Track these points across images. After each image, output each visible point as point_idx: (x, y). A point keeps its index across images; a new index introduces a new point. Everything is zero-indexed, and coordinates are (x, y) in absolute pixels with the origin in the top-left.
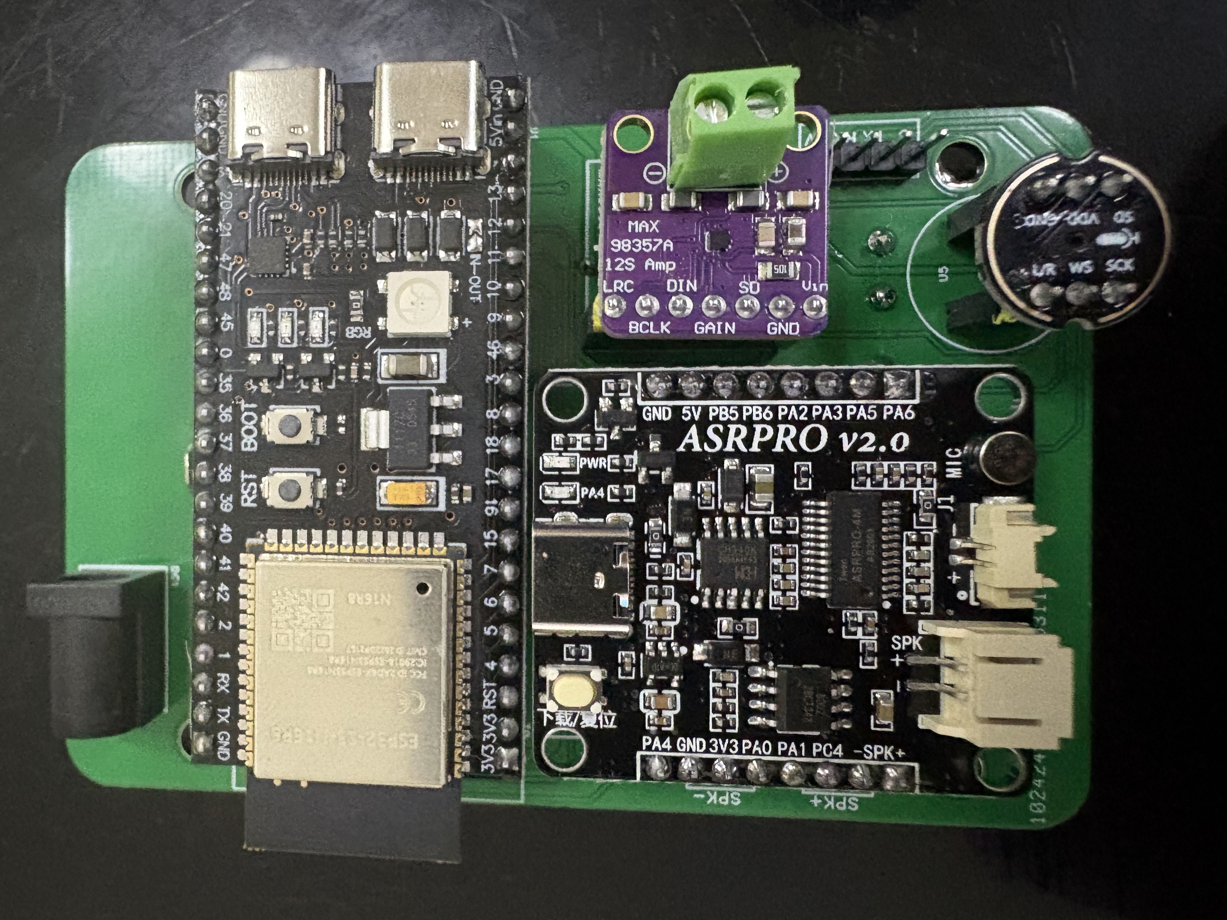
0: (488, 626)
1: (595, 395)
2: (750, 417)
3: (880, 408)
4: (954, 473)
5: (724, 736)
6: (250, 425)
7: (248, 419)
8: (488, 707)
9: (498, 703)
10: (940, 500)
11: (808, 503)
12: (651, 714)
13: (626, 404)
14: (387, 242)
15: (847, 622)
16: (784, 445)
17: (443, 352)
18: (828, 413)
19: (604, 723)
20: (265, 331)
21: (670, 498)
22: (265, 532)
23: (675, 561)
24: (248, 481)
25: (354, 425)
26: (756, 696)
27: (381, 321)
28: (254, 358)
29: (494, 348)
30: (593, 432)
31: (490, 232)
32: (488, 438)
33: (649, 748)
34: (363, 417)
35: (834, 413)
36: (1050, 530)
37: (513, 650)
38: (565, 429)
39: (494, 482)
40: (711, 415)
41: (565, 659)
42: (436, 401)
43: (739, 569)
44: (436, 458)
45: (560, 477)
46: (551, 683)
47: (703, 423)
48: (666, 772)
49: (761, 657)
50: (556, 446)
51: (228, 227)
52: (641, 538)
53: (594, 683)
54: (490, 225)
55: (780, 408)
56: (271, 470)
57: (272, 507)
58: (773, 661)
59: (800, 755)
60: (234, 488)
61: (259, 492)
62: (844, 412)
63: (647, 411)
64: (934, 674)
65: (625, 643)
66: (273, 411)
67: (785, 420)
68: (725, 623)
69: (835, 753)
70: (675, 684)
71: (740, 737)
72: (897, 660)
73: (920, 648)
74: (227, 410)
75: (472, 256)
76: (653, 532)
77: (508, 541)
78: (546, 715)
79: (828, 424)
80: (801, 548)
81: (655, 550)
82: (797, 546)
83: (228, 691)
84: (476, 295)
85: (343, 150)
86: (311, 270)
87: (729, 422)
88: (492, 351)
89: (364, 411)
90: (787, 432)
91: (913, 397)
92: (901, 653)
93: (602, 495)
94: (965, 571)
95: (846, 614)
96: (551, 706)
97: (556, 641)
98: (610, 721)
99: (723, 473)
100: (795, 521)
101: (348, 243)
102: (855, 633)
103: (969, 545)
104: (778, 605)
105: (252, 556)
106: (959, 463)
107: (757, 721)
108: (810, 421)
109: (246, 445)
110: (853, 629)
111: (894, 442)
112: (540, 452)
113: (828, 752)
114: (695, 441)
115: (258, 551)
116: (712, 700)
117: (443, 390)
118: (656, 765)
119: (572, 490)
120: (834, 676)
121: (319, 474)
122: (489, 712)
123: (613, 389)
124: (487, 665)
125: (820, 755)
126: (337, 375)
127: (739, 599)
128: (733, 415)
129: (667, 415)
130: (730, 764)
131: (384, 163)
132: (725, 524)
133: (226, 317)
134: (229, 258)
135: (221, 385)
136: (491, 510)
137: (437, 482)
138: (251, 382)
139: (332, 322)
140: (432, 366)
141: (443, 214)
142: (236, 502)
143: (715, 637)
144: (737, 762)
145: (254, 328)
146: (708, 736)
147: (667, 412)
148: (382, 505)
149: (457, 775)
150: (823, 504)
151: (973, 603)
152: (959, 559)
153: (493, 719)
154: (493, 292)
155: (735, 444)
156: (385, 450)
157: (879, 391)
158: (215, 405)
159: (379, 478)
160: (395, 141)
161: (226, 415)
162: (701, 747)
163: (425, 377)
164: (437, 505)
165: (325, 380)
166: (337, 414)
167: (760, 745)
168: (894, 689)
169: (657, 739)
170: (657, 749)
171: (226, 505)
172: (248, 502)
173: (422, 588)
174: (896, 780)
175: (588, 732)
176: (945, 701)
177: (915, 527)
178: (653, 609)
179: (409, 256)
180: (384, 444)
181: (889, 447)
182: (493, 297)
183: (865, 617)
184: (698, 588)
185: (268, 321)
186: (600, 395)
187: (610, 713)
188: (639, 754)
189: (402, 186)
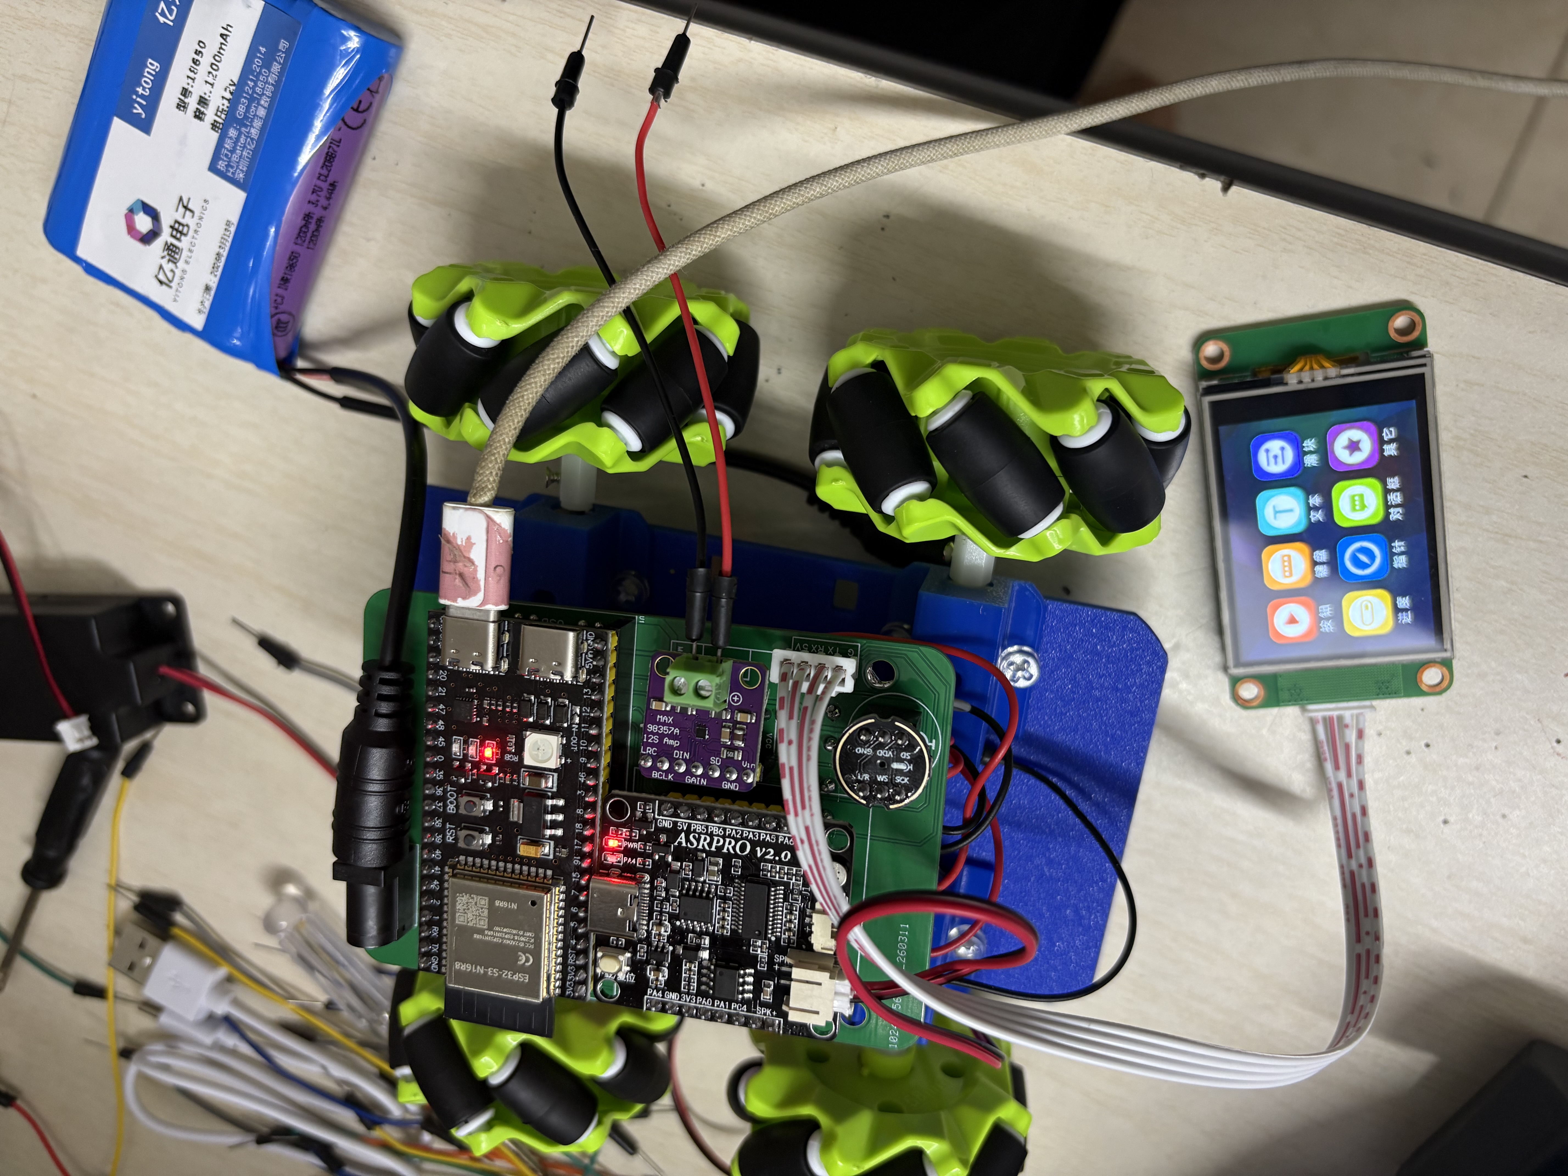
0: (572, 922)
1: (634, 808)
2: (712, 832)
5: (688, 993)
6: (452, 799)
7: (451, 795)
11: (737, 881)
12: (653, 978)
13: (649, 816)
15: (752, 945)
16: (728, 849)
17: (555, 777)
18: (751, 836)
19: (629, 979)
20: (462, 750)
21: (670, 869)
23: (669, 902)
24: (450, 829)
25: (507, 807)
26: (705, 976)
27: (522, 755)
28: (456, 763)
29: (583, 777)
30: (631, 829)
31: (584, 714)
32: (577, 825)
33: (651, 995)
34: (511, 804)
35: (754, 836)
37: (584, 937)
38: (619, 826)
39: (578, 848)
40: (692, 828)
41: (611, 944)
42: (550, 802)
44: (549, 832)
45: (613, 851)
46: (599, 958)
47: (688, 832)
48: (658, 1008)
50: (612, 834)
53: (625, 960)
54: (584, 711)
55: (728, 830)
56: (463, 825)
59: (725, 1008)
60: (443, 831)
62: (759, 836)
63: (660, 821)
67: (729, 836)
68: (692, 937)
69: (742, 1009)
70: (666, 965)
71: (696, 995)
72: (777, 967)
74: (440, 789)
75: (573, 727)
76: (659, 885)
79: (750, 841)
82: (731, 902)
84: (574, 748)
85: (507, 657)
87: (701, 833)
88: (581, 778)
89: (512, 801)
90: (730, 843)
92: (779, 964)
93: (634, 863)
95: (752, 941)
98: (632, 979)
99: (696, 859)
100: (731, 889)
101: (508, 709)
102: (757, 951)
104: (720, 932)
108: (742, 839)
109: (449, 809)
110: (756, 949)
111: (783, 855)
112: (604, 836)
113: (739, 1009)
114: (683, 841)
116: (684, 975)
117: (554, 796)
119: (619, 858)
122: (572, 965)
123: (643, 806)
124: (572, 941)
125: (735, 1009)
128: (704, 830)
129: (670, 825)
130: (691, 1008)
136: (576, 862)
137: (549, 843)
139: (498, 750)
141: (559, 701)
142: (444, 839)
145: (456, 748)
146: (680, 993)
147: (670, 823)
153: (573, 969)
154: (583, 746)
155: (703, 846)
156: (521, 823)
157: (777, 827)
159: (519, 837)
160: (529, 669)
162: (677, 997)
164: (548, 855)
167: (706, 1001)
168: (774, 981)
169: (655, 991)
170: (655, 996)
172: (450, 839)
173: (533, 903)
174: (772, 1026)
175: (621, 983)
177: (790, 901)
180: (521, 820)
181: (780, 859)
182: (583, 749)
183: (761, 943)
185: (463, 745)
186: (637, 809)
187: (632, 974)
188: (646, 997)
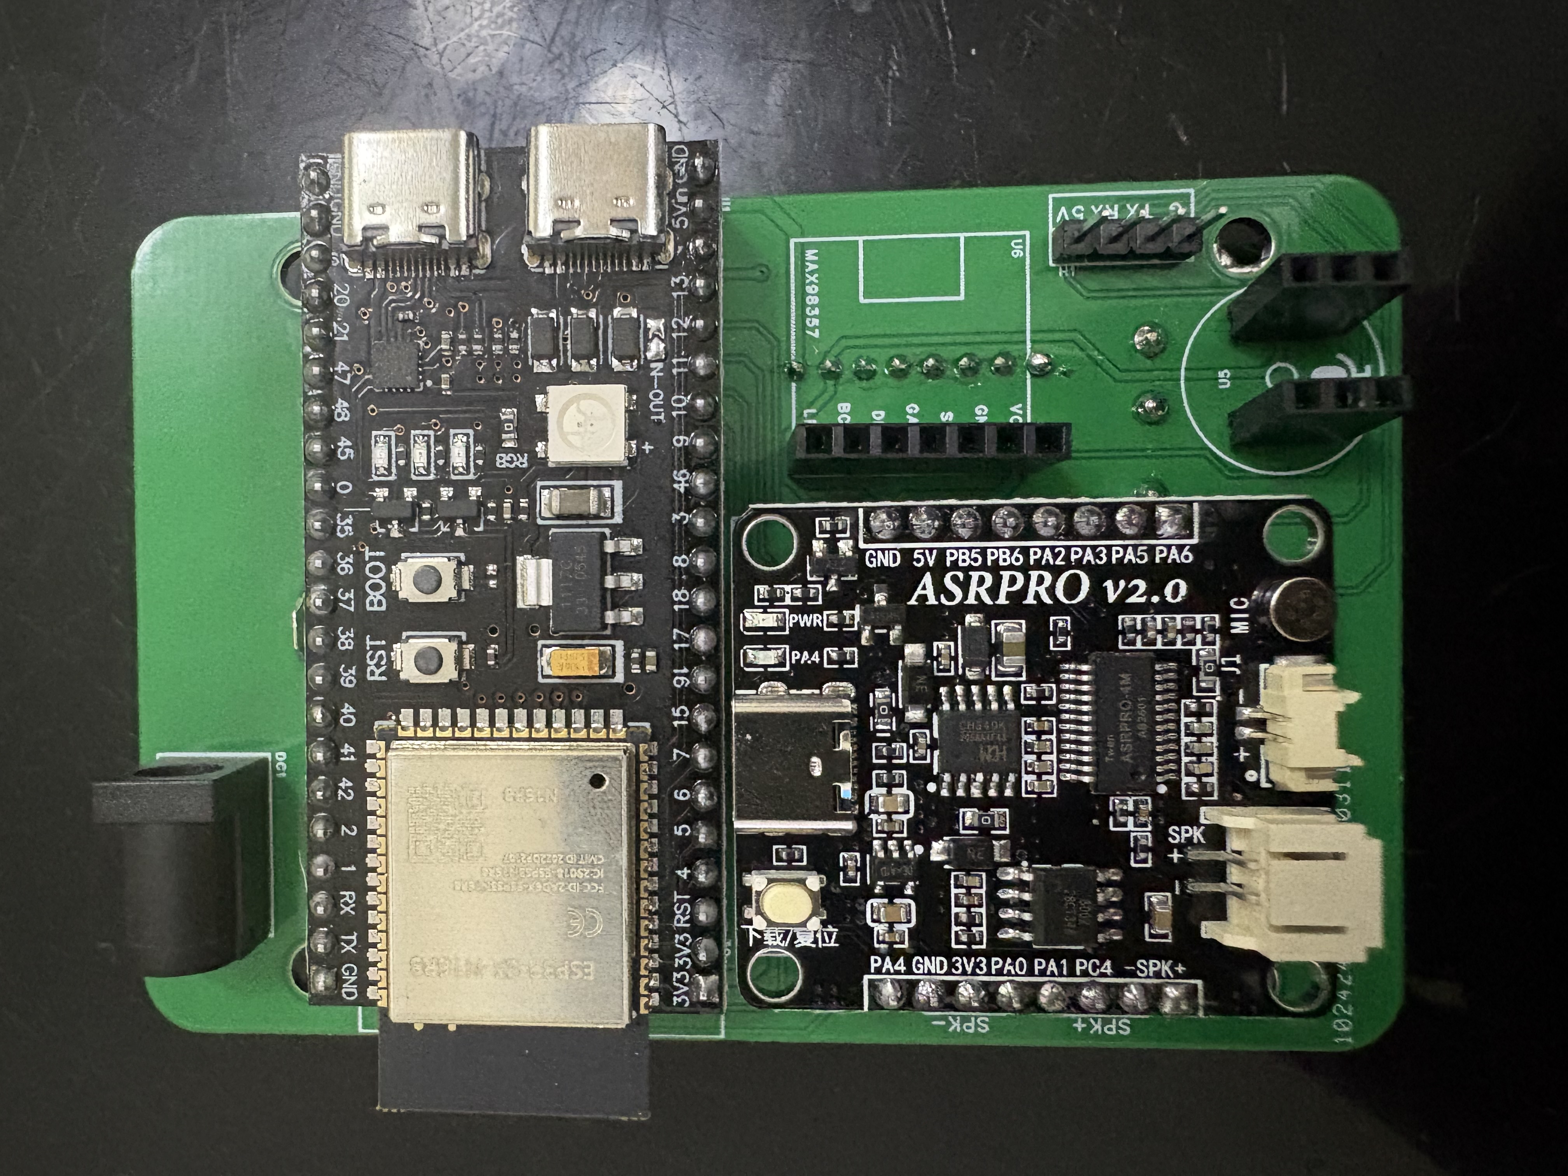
0: (678, 825)
1: (807, 537)
2: (996, 562)
3: (1151, 550)
4: (1240, 628)
5: (969, 954)
6: (376, 579)
7: (375, 570)
8: (681, 925)
9: (693, 920)
10: (1223, 660)
11: (1067, 666)
12: (880, 929)
13: (845, 547)
14: (548, 349)
15: (1115, 811)
16: (1037, 596)
17: (618, 485)
18: (1089, 556)
19: (824, 941)
20: (393, 460)
21: (900, 662)
22: (397, 714)
23: (906, 740)
24: (375, 648)
25: (508, 575)
26: (1006, 904)
27: (540, 446)
28: (381, 493)
29: (682, 479)
30: (805, 583)
31: (674, 335)
32: (676, 591)
33: (878, 971)
34: (519, 567)
35: (1097, 556)
36: (1353, 697)
37: (711, 855)
38: (771, 579)
39: (683, 645)
40: (949, 559)
41: (775, 863)
42: (610, 547)
43: (986, 750)
44: (610, 617)
45: (765, 638)
46: (759, 893)
47: (939, 570)
48: (899, 1000)
49: (1013, 856)
50: (759, 600)
51: (345, 328)
52: (864, 711)
53: (811, 892)
54: (675, 326)
55: (1032, 551)
56: (405, 635)
57: (407, 682)
58: (1027, 860)
59: (1061, 975)
60: (357, 658)
61: (390, 662)
62: (1109, 555)
63: (871, 555)
64: (1218, 871)
65: (847, 842)
66: (406, 560)
67: (1038, 565)
68: (969, 815)
69: (1102, 970)
70: (909, 891)
71: (988, 954)
72: (1175, 856)
73: (1203, 841)
74: (347, 559)
75: (653, 365)
76: (880, 705)
77: (702, 720)
78: (752, 933)
79: (1089, 568)
80: (1060, 721)
81: (882, 726)
82: (1054, 719)
83: (353, 913)
84: (658, 414)
85: (488, 231)
86: (451, 382)
87: (971, 568)
88: (680, 482)
89: (520, 559)
90: (1041, 580)
91: (1191, 536)
92: (1181, 848)
93: (817, 660)
94: (1254, 746)
95: (1115, 802)
96: (759, 923)
97: (764, 841)
98: (830, 938)
99: (964, 630)
100: (1051, 689)
101: (497, 348)
102: (1125, 825)
103: (1259, 715)
104: (1032, 792)
105: (382, 744)
106: (1246, 616)
107: (1011, 934)
108: (1068, 567)
109: (372, 604)
110: (1122, 819)
111: (1168, 590)
112: (740, 610)
113: (1094, 971)
114: (930, 592)
115: (389, 737)
116: (954, 910)
117: (618, 532)
118: (888, 990)
119: (780, 652)
120: (1101, 878)
121: (464, 638)
122: (681, 931)
123: (828, 529)
124: (679, 872)
125: (1085, 973)
126: (486, 514)
127: (985, 787)
128: (976, 560)
129: (895, 561)
130: (976, 987)
131: (541, 249)
132: (968, 693)
133: (344, 442)
134: (347, 368)
135: (339, 528)
136: (680, 681)
137: (613, 647)
138: (377, 524)
139: (479, 448)
140: (605, 503)
141: (617, 312)
142: (361, 675)
143: (957, 833)
144: (985, 985)
145: (379, 456)
146: (949, 953)
147: (895, 556)
148: (544, 677)
149: (643, 1011)
150: (1085, 668)
151: (1264, 784)
152: (1247, 732)
153: (686, 939)
154: (679, 409)
155: (978, 596)
156: (548, 607)
157: (1150, 528)
158: (332, 553)
159: (540, 643)
160: (555, 222)
161: (346, 566)
162: (942, 968)
163: (597, 517)
164: (614, 675)
165: (470, 521)
166: (487, 564)
167: (1013, 964)
168: (1172, 890)
169: (888, 959)
170: (888, 972)
171: (348, 679)
172: (375, 675)
173: (597, 781)
174: (1176, 1001)
175: (804, 953)
176: (1233, 904)
177: (1195, 693)
178: (881, 799)
179: (575, 366)
180: (547, 600)
181: (1163, 597)
182: (679, 416)
183: (1136, 803)
184: (935, 772)
185: (397, 447)
186: (814, 536)
187: (830, 928)
188: (866, 978)
189: (564, 277)
